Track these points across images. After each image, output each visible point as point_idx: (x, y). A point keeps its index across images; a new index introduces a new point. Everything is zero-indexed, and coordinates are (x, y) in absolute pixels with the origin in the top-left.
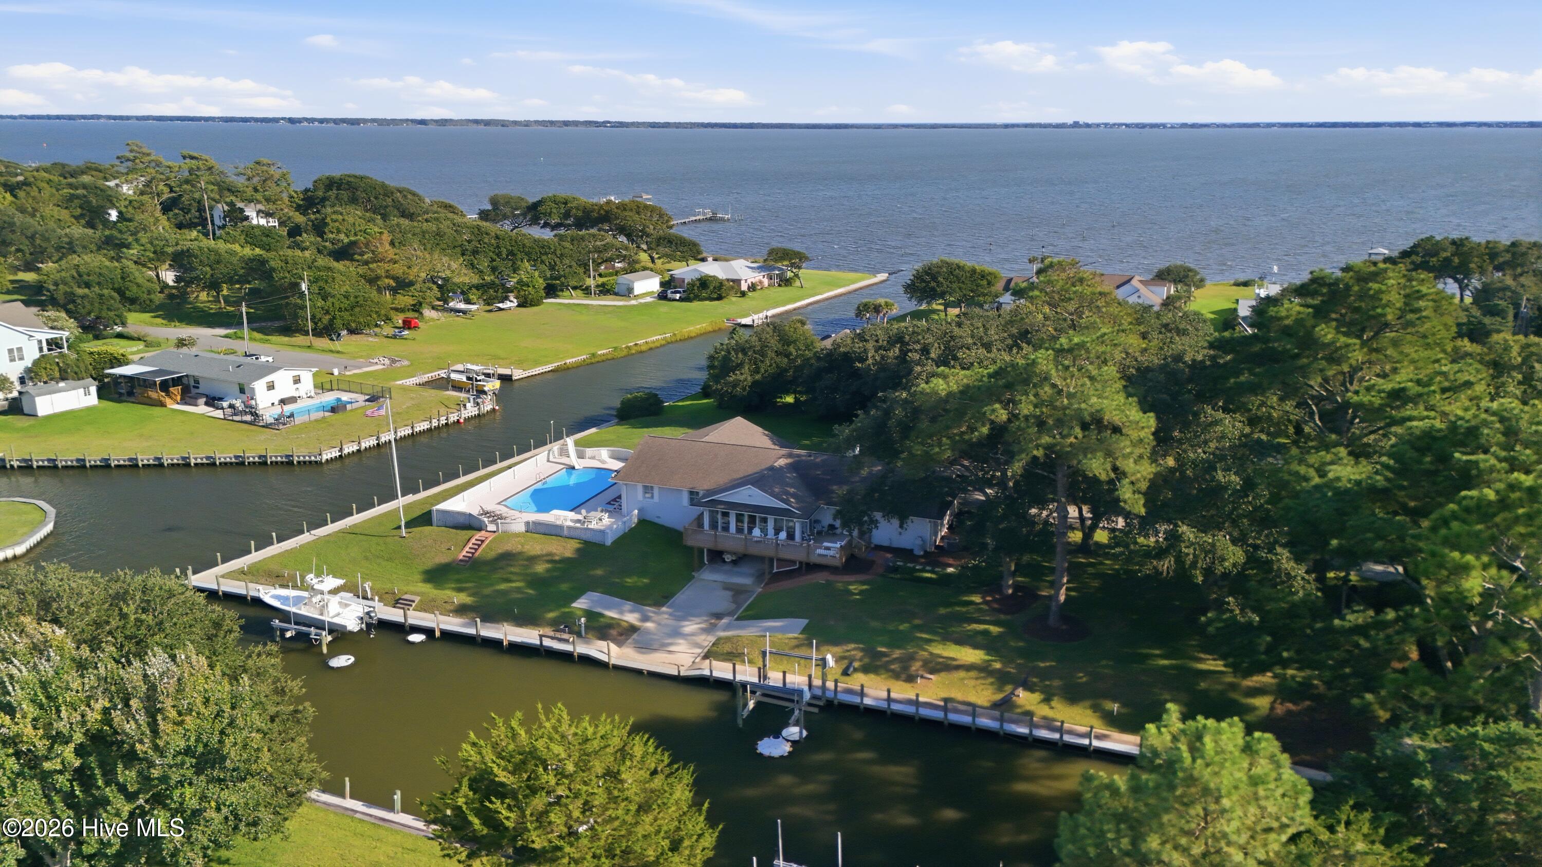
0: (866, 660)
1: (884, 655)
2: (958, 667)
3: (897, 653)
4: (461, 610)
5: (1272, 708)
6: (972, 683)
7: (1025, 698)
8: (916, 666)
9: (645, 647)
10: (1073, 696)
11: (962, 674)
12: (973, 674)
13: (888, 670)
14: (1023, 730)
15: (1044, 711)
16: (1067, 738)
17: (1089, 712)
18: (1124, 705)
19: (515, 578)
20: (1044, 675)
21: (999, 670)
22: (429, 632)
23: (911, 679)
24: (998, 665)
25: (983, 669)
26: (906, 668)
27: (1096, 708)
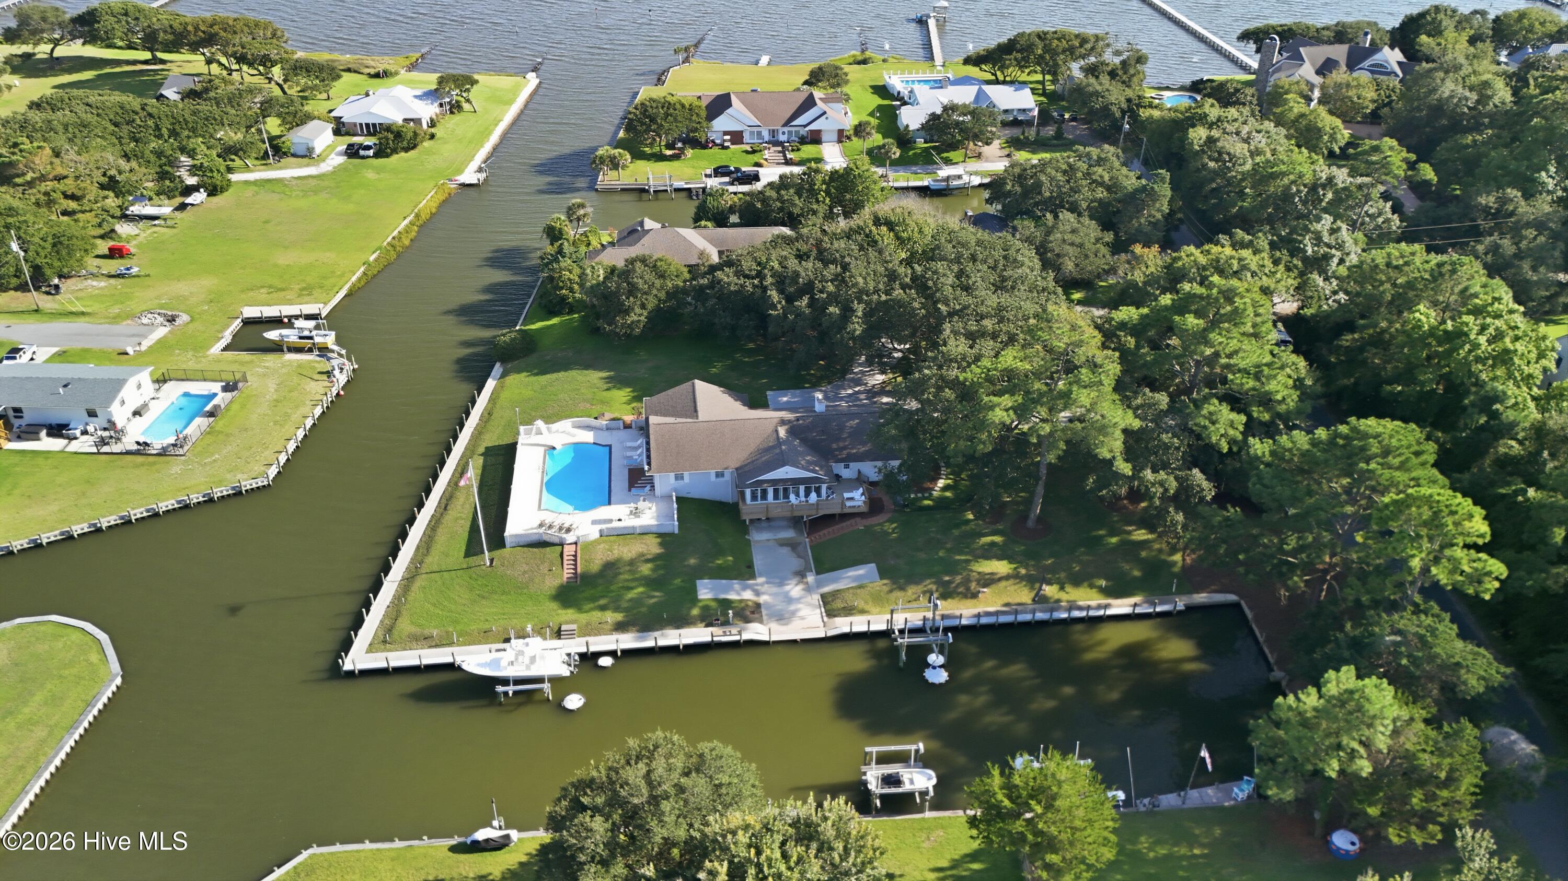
0: (941, 590)
1: (949, 582)
2: (1000, 579)
3: (958, 579)
4: (620, 627)
5: (1184, 560)
6: (1013, 588)
7: (1050, 590)
8: (973, 585)
9: (781, 618)
10: (1077, 581)
11: (1003, 584)
12: (1011, 581)
13: (959, 594)
14: (1064, 615)
15: (1063, 596)
16: (1092, 613)
17: (1088, 590)
18: (1106, 579)
19: (634, 584)
20: (1053, 569)
21: (1026, 575)
22: (612, 654)
23: (975, 596)
24: (1023, 571)
25: (1014, 576)
26: (968, 589)
27: (1091, 586)
